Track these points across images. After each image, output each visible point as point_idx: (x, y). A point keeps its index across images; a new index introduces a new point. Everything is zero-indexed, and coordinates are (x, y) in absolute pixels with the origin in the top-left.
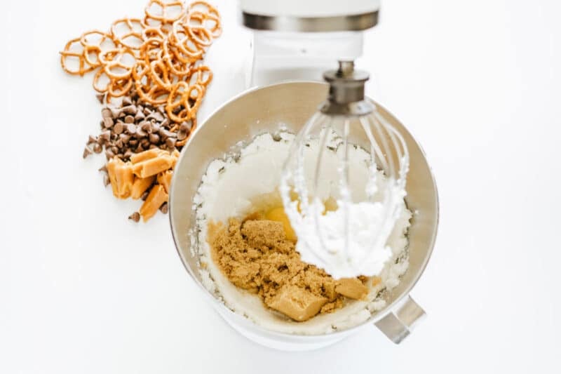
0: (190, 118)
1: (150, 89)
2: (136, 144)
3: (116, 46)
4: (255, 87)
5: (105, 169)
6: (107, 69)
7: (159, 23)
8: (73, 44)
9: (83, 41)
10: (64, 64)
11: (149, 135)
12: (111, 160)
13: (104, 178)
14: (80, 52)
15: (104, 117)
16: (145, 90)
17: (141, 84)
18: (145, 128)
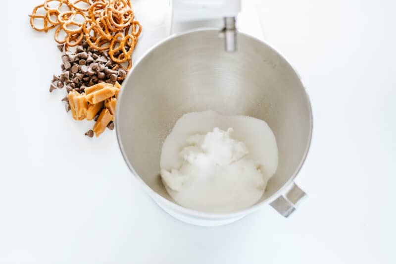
0: (126, 59)
1: (96, 39)
2: (88, 80)
3: (70, 9)
4: (174, 35)
5: (66, 99)
6: (64, 26)
8: (39, 9)
9: (46, 6)
10: (33, 24)
11: (97, 73)
12: (70, 92)
13: (66, 106)
14: (44, 15)
15: (63, 61)
16: (93, 40)
17: (90, 36)
18: (94, 68)
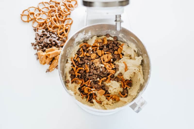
0: (65, 36)
1: (52, 26)
2: (47, 46)
3: (40, 11)
4: (87, 26)
5: (37, 54)
6: (37, 20)
7: (55, 3)
8: (25, 11)
9: (28, 10)
10: (22, 18)
11: (52, 42)
12: (39, 51)
13: (36, 57)
14: (27, 14)
15: (36, 36)
16: (50, 27)
17: (49, 25)
18: (50, 40)
